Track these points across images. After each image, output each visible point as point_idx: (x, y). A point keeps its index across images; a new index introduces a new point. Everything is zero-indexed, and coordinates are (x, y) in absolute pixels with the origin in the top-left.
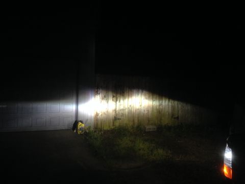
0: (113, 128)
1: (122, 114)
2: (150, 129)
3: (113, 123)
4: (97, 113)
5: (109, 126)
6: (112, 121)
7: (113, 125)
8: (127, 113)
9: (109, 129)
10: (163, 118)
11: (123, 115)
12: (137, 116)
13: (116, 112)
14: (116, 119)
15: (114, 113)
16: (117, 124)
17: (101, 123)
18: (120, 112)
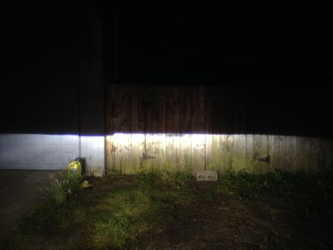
0: (140, 171)
1: (156, 149)
2: (205, 177)
3: (142, 163)
4: (113, 146)
5: (135, 169)
6: (138, 160)
7: (141, 167)
8: (164, 149)
9: (133, 173)
10: (235, 159)
11: (157, 151)
12: (183, 153)
13: (145, 146)
14: (145, 157)
15: (141, 148)
16: (148, 166)
17: (121, 163)
18: (154, 146)
